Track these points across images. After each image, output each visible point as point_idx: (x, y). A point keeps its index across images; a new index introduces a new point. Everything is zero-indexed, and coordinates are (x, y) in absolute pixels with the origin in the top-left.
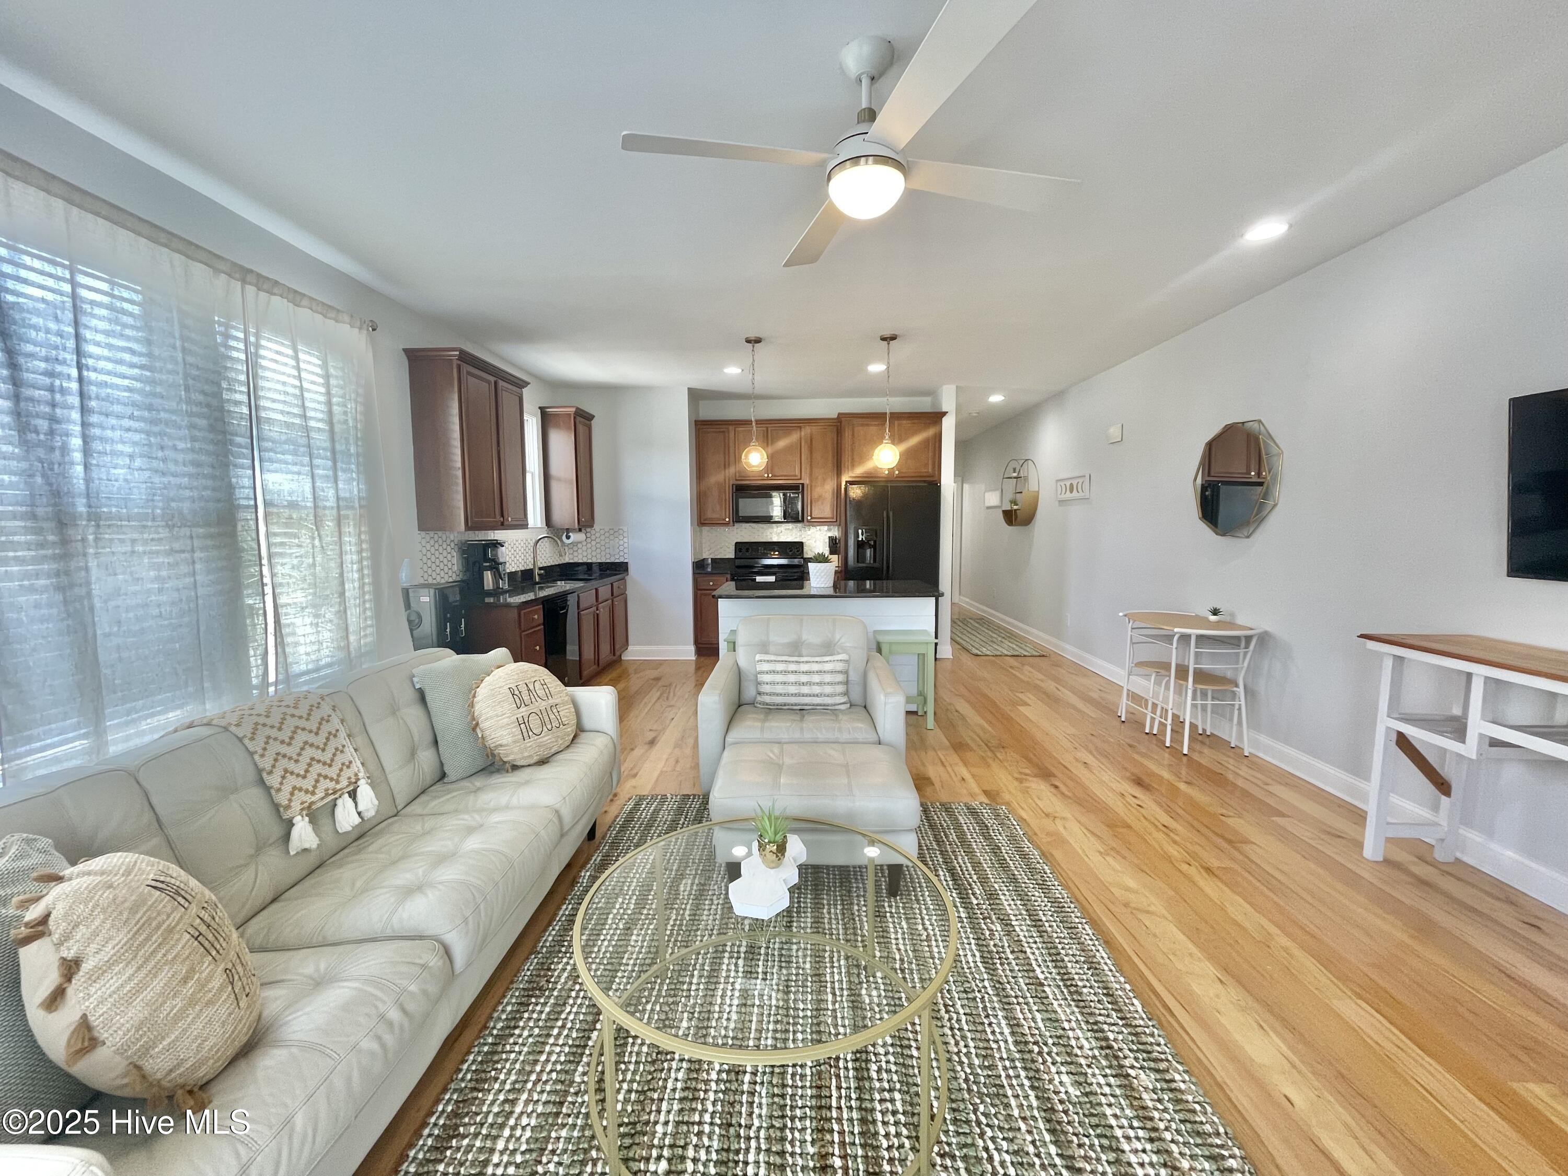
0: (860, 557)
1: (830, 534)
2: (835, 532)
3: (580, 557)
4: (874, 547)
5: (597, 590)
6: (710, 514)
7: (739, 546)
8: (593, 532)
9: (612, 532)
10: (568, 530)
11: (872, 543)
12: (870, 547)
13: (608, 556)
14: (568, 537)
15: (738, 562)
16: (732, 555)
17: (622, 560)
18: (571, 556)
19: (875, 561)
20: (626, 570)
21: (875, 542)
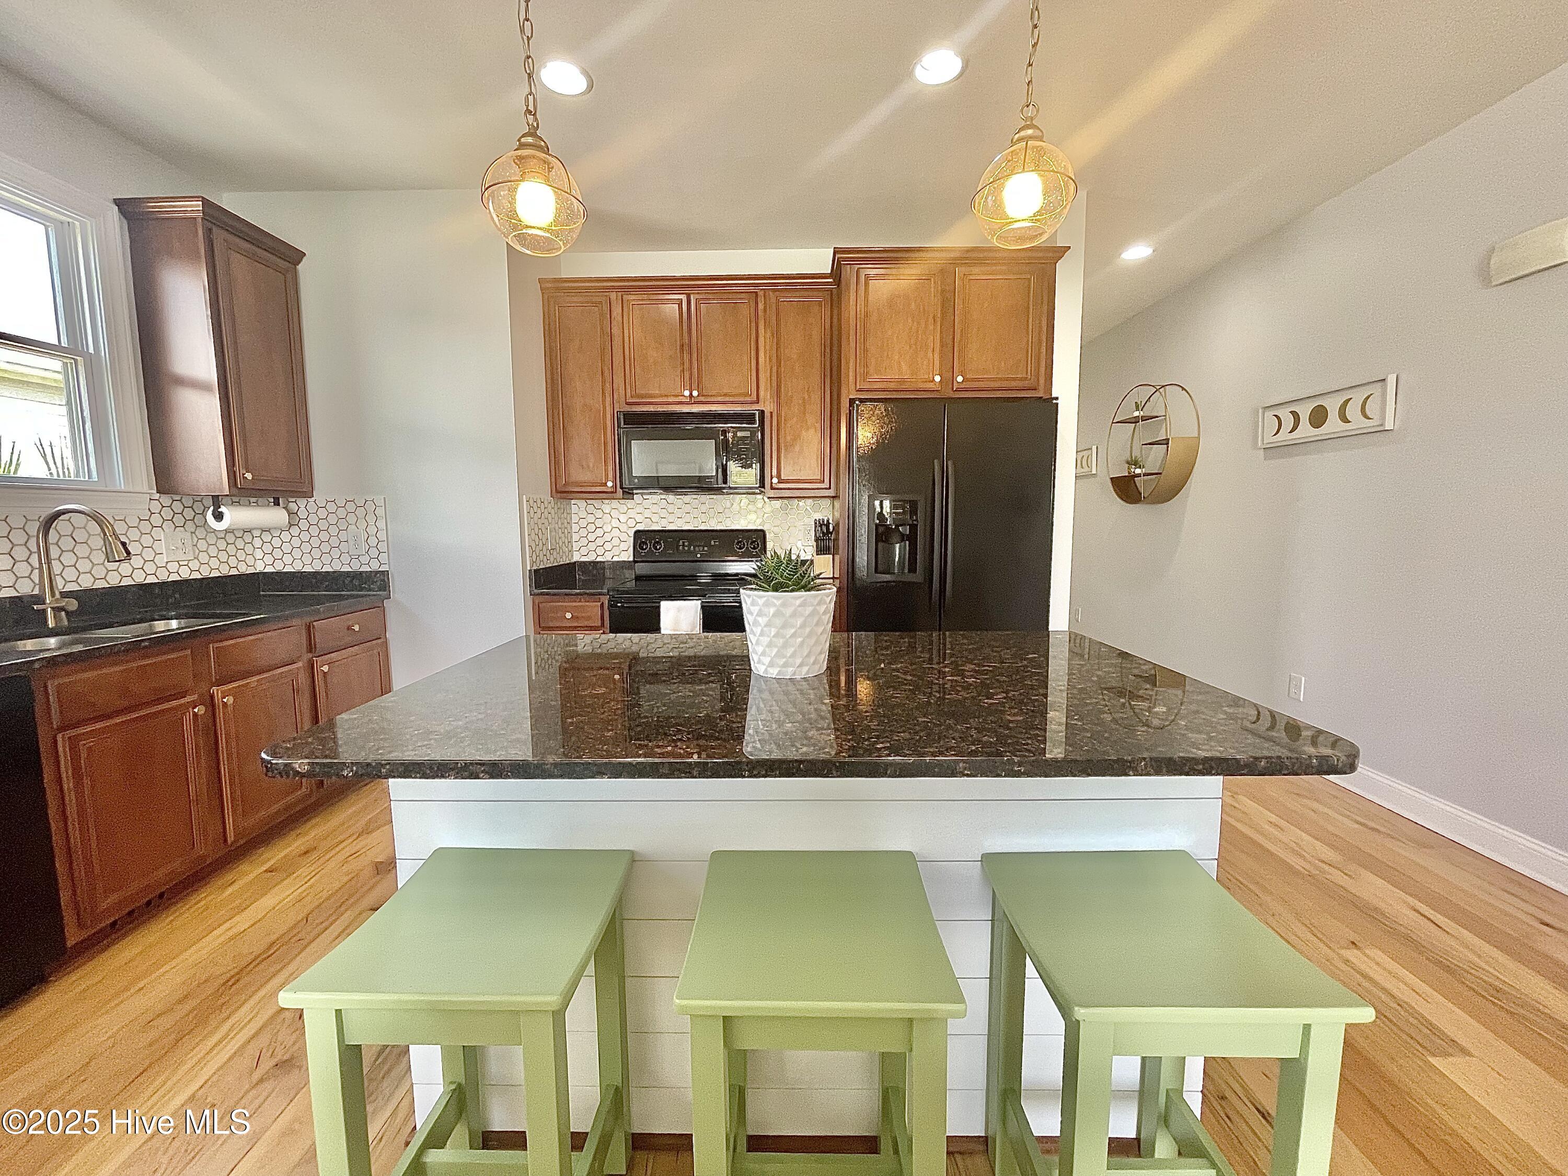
0: (881, 562)
1: (818, 516)
2: (826, 512)
3: (288, 559)
4: (912, 538)
5: (309, 628)
6: (579, 475)
7: (642, 538)
8: (312, 507)
9: (351, 507)
10: (217, 501)
11: (906, 530)
12: (903, 538)
13: (346, 558)
14: (219, 517)
15: (643, 569)
16: (628, 556)
17: (375, 566)
18: (269, 559)
19: (912, 569)
20: (385, 586)
21: (913, 528)
